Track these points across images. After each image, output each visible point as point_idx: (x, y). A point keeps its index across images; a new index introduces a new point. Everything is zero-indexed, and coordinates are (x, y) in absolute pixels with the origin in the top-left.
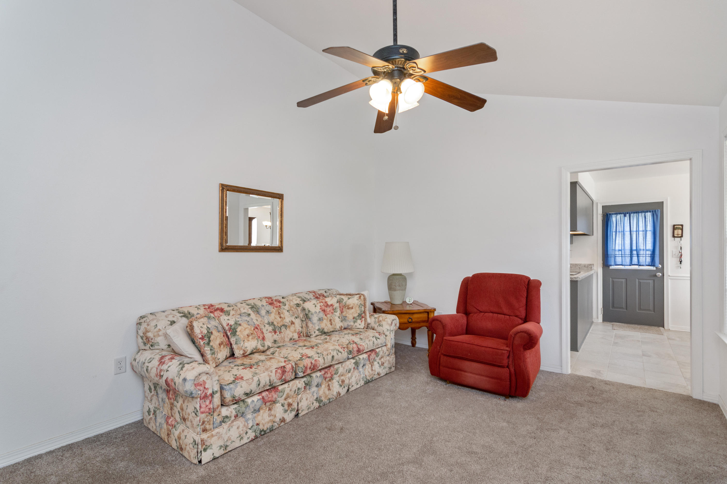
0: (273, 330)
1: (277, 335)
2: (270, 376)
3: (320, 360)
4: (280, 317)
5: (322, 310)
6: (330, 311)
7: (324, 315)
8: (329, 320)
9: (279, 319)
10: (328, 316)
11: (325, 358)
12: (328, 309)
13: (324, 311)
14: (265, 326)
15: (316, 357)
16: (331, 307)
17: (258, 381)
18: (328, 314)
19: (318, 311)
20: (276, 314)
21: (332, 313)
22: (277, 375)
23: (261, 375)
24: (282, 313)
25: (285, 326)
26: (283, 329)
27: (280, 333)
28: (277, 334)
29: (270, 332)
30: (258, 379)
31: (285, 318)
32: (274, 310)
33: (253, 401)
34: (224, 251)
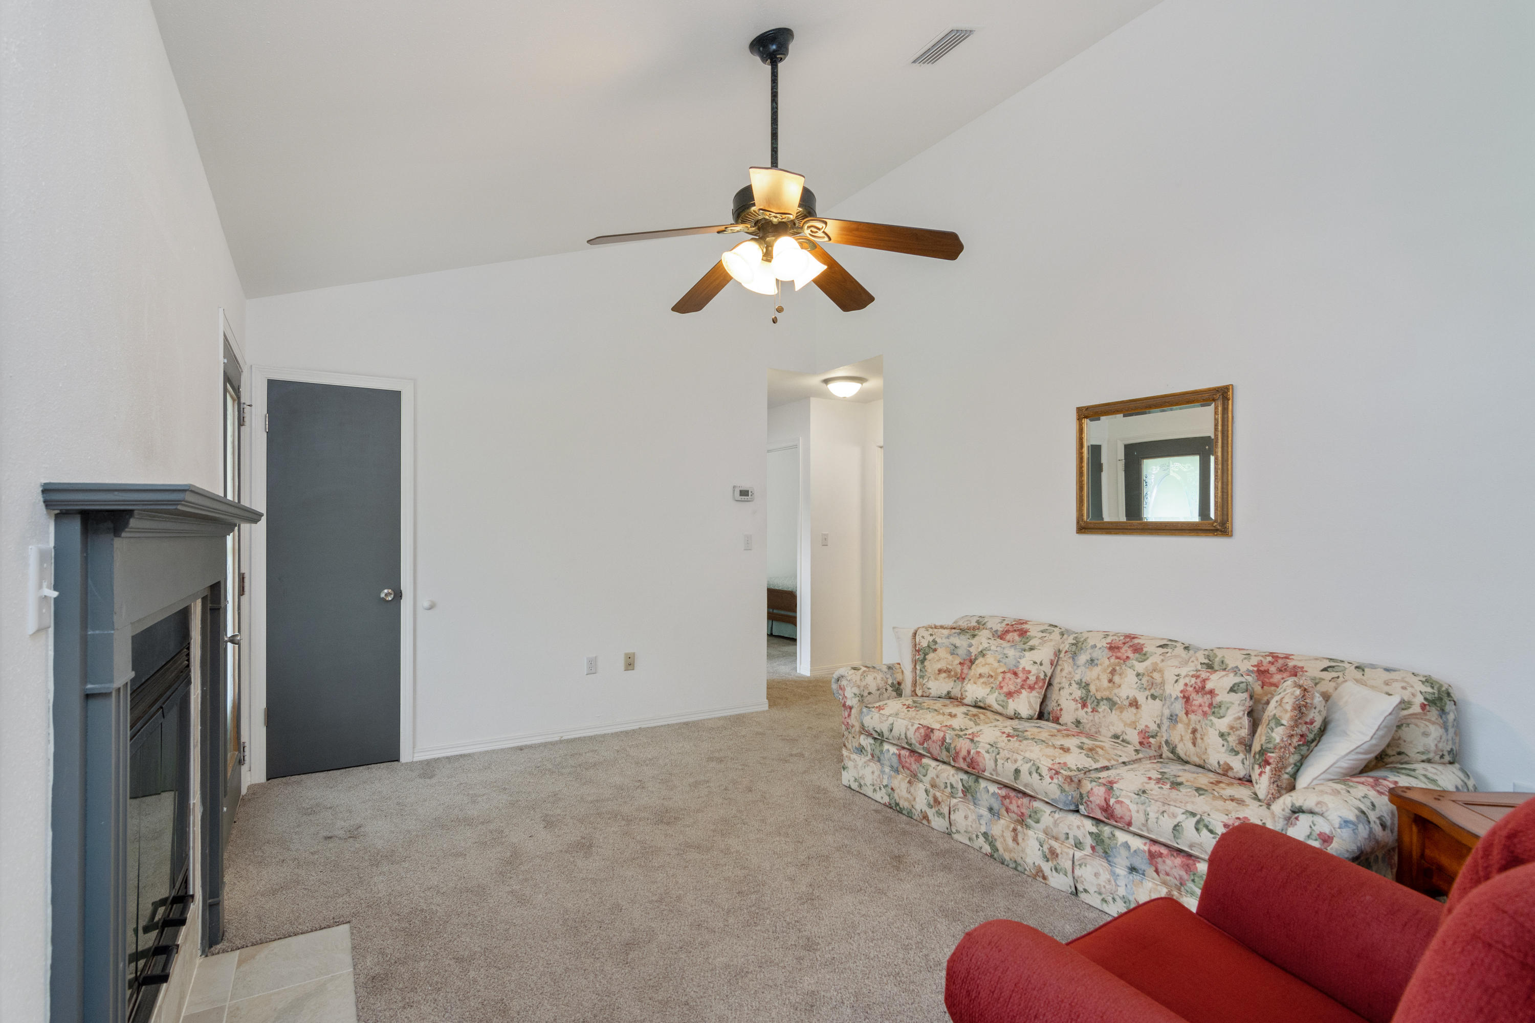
0: (1082, 698)
1: (1086, 712)
2: (907, 729)
3: (987, 759)
4: (1110, 681)
5: (1184, 697)
6: (1200, 706)
7: (1184, 711)
8: (1190, 731)
9: (1105, 683)
10: (1192, 716)
11: (1000, 762)
12: (1198, 700)
13: (1187, 699)
14: (1070, 685)
15: (983, 747)
16: (1209, 696)
17: (890, 724)
18: (1193, 712)
19: (1174, 696)
20: (1104, 670)
21: (1205, 714)
22: (917, 734)
23: (899, 719)
24: (1120, 675)
25: (1112, 704)
26: (1103, 707)
27: (1094, 710)
28: (1085, 709)
29: (1075, 700)
30: (892, 722)
31: (1120, 686)
32: (1107, 662)
33: (888, 750)
34: (1084, 533)
